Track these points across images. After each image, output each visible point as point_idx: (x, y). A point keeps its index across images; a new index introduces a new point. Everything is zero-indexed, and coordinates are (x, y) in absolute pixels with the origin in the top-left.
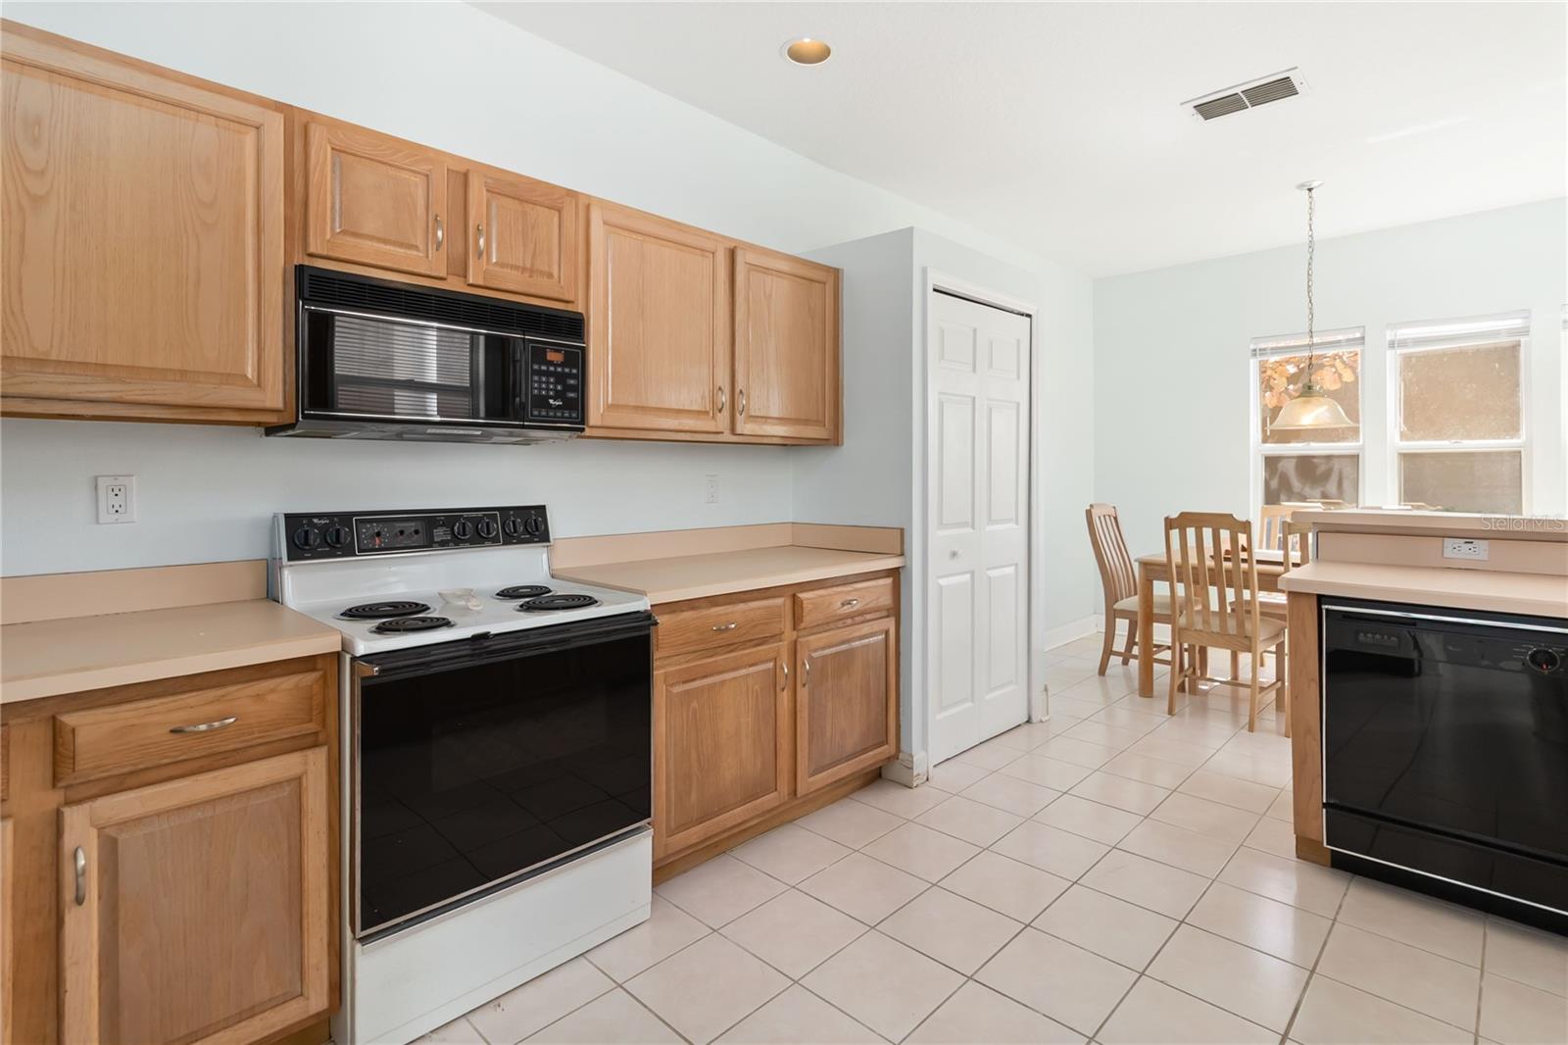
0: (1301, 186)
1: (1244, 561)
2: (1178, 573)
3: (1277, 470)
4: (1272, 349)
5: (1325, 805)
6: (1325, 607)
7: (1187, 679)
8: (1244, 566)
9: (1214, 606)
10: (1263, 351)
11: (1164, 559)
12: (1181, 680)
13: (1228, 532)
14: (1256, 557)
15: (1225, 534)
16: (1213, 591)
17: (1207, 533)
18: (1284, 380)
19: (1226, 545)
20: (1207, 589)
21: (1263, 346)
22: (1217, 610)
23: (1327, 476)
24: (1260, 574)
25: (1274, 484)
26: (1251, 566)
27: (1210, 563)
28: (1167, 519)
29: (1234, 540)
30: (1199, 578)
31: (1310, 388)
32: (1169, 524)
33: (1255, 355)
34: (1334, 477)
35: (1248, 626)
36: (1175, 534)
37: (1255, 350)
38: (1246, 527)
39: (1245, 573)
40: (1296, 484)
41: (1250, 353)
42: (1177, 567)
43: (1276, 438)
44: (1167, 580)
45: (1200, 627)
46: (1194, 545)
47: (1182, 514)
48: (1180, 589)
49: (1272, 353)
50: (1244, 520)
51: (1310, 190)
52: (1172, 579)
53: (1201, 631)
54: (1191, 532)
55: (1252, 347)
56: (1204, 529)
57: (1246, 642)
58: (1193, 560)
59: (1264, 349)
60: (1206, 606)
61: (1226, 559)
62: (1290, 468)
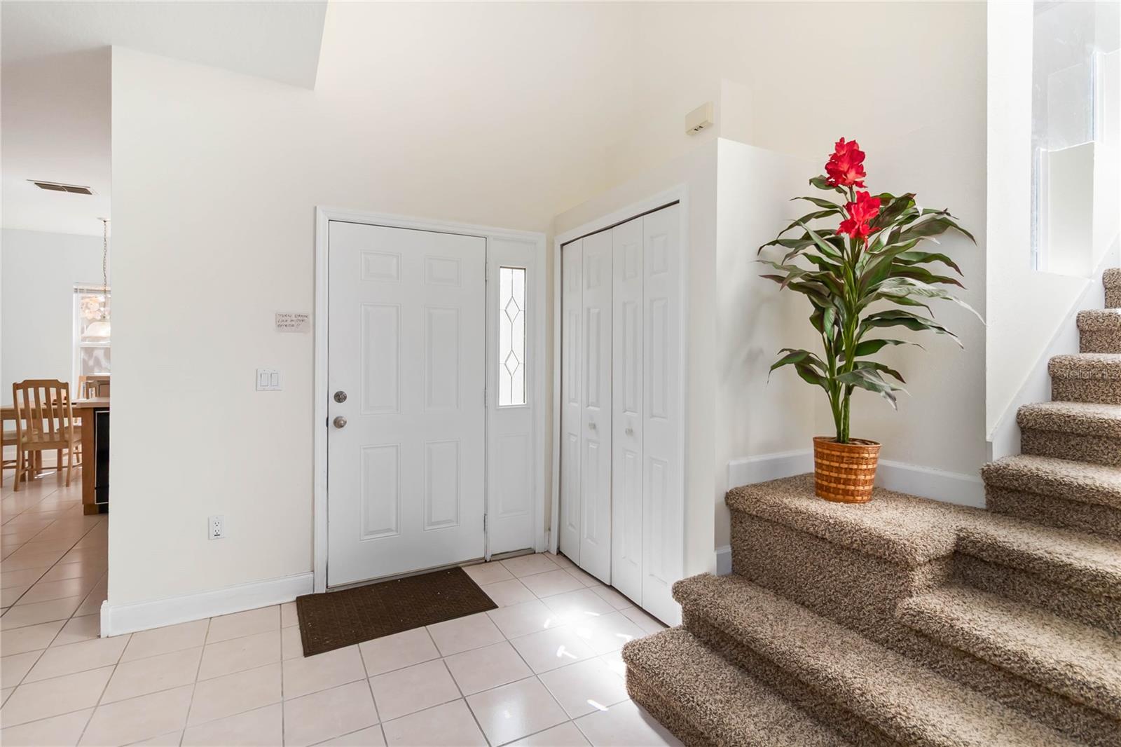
1: (64, 404)
2: (21, 414)
4: (87, 290)
5: (96, 488)
6: (97, 412)
7: (27, 472)
8: (64, 406)
9: (46, 429)
11: (13, 407)
12: (22, 473)
13: (55, 389)
14: (71, 401)
15: (53, 391)
16: (45, 422)
17: (42, 391)
18: (97, 305)
19: (53, 397)
20: (42, 421)
21: (81, 287)
22: (48, 431)
24: (73, 409)
26: (68, 406)
27: (43, 406)
28: (15, 384)
29: (59, 394)
30: (35, 416)
31: (104, 317)
32: (16, 387)
33: (77, 292)
35: (67, 436)
36: (20, 392)
37: (76, 289)
38: (66, 386)
39: (65, 409)
41: (73, 290)
42: (21, 410)
44: (14, 419)
45: (36, 440)
46: (34, 400)
47: (25, 381)
48: (24, 423)
49: (87, 293)
50: (64, 382)
51: (105, 221)
52: (18, 417)
53: (37, 443)
54: (31, 391)
55: (75, 287)
56: (40, 388)
57: (65, 443)
58: (32, 405)
59: (83, 290)
60: (41, 429)
61: (53, 404)
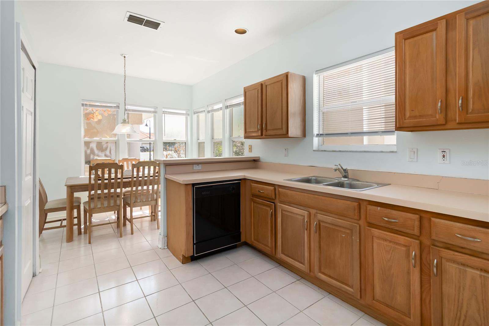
0: (122, 55)
3: (89, 147)
4: (90, 105)
10: (86, 105)
23: (106, 149)
25: (89, 152)
26: (122, 180)
29: (116, 172)
31: (125, 120)
33: (83, 106)
34: (108, 150)
37: (83, 104)
38: (121, 167)
40: (96, 151)
43: (89, 136)
51: (125, 57)
53: (100, 208)
57: (118, 207)
59: (87, 104)
62: (93, 146)
